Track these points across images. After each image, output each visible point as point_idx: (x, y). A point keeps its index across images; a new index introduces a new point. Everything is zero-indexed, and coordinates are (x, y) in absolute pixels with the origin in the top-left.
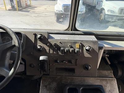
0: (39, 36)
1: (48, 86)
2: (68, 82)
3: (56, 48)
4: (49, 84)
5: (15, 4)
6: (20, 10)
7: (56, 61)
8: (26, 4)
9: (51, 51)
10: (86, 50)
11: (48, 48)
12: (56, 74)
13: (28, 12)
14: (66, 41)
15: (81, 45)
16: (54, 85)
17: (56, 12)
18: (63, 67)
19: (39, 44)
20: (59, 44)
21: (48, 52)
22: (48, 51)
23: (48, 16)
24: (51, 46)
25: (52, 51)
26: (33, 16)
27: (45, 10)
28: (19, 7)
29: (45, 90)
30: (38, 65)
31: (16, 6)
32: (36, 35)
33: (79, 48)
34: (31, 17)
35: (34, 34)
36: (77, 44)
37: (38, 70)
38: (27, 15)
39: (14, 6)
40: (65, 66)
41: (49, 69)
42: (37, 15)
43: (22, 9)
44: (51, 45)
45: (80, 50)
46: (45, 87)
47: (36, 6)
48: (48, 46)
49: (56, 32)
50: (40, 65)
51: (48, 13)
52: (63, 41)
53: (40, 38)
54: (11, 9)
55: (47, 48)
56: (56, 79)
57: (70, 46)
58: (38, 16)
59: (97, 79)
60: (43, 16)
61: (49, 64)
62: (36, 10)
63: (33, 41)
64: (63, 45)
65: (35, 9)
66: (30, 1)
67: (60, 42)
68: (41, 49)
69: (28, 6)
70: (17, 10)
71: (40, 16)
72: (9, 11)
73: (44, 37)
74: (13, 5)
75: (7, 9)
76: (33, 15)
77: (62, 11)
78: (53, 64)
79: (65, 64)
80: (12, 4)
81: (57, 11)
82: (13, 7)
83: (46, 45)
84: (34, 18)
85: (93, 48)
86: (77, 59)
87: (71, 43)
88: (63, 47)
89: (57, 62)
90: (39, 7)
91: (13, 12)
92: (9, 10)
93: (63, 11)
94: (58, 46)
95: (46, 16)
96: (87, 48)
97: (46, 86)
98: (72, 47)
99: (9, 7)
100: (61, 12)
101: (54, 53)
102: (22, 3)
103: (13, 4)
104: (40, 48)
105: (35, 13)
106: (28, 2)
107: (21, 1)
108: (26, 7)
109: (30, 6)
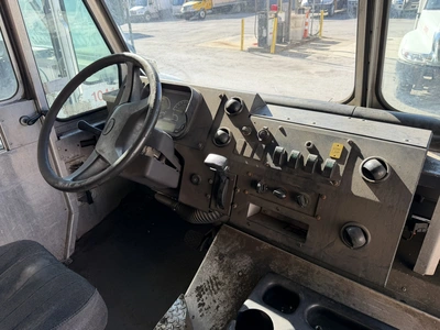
3: (265, 142)
5: (270, 31)
6: (279, 52)
8: (306, 31)
10: (364, 170)
11: (244, 140)
12: (248, 224)
13: (303, 56)
14: (300, 127)
15: (349, 148)
16: (244, 263)
20: (276, 133)
21: (240, 151)
22: (239, 148)
24: (251, 135)
25: (251, 150)
28: (279, 40)
29: (215, 265)
30: (208, 180)
32: (224, 99)
33: (340, 161)
34: (308, 73)
35: (221, 96)
36: (335, 144)
37: (206, 195)
38: (297, 68)
39: (265, 39)
40: (277, 208)
41: (233, 204)
42: (328, 69)
43: (286, 49)
44: (254, 131)
45: (342, 168)
46: (217, 258)
47: (336, 38)
48: (245, 134)
50: (211, 181)
53: (231, 109)
54: (256, 46)
55: (240, 140)
56: (257, 248)
57: (309, 144)
58: (332, 71)
59: (407, 310)
61: (235, 189)
62: (334, 51)
63: (214, 115)
64: (286, 139)
65: (332, 47)
66: (321, 24)
68: (224, 139)
69: (309, 39)
70: (272, 50)
71: (339, 74)
72: (249, 55)
73: (244, 107)
74: (264, 35)
75: (245, 48)
76: (315, 68)
78: (244, 191)
80: (260, 32)
81: (406, 55)
82: (263, 41)
84: (317, 77)
85: (397, 170)
86: (320, 196)
87: (316, 136)
88: (285, 145)
89: (255, 187)
90: (347, 43)
91: (257, 56)
92: (251, 50)
93: (435, 56)
94: (273, 138)
96: (369, 165)
97: (221, 257)
98: (313, 150)
100: (424, 61)
101: (256, 157)
102: (291, 30)
103: (264, 31)
104: (222, 135)
105: (327, 61)
106: (314, 27)
107: (292, 24)
108: (302, 43)
109: (316, 39)
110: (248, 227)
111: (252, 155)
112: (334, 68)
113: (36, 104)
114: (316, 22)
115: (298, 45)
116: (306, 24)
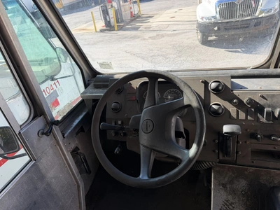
0: (213, 85)
1: (228, 186)
2: (276, 182)
4: (231, 182)
5: (111, 16)
6: (120, 28)
7: (253, 136)
8: (131, 12)
9: (242, 115)
11: (235, 108)
12: (253, 162)
13: (136, 29)
14: (275, 93)
16: (242, 184)
17: (200, 20)
18: (270, 148)
19: (215, 102)
20: (258, 99)
21: (235, 117)
22: (234, 114)
23: (179, 34)
24: (240, 105)
25: (244, 115)
26: (147, 37)
27: (172, 19)
28: (118, 22)
29: (222, 192)
30: (214, 141)
31: (113, 21)
32: (206, 84)
34: (144, 39)
35: (202, 82)
37: (214, 151)
38: (135, 37)
39: (109, 22)
40: (274, 148)
41: (237, 152)
42: (154, 34)
43: (123, 26)
46: (221, 187)
47: (150, 14)
48: (234, 105)
49: (240, 72)
50: (217, 141)
51: (180, 26)
52: (268, 93)
54: (105, 28)
55: (232, 110)
56: (246, 172)
58: (158, 35)
60: (168, 35)
61: (238, 142)
62: (153, 23)
64: (268, 102)
65: (151, 20)
66: (139, 7)
67: (262, 97)
68: (220, 111)
69: (135, 18)
70: (116, 28)
71: (163, 36)
72: (102, 34)
73: (225, 86)
74: (108, 20)
75: (98, 30)
76: (147, 35)
77: (215, 17)
78: (246, 142)
79: (274, 143)
80: (105, 19)
81: (202, 18)
83: (230, 101)
84: (151, 40)
88: (269, 106)
89: (256, 138)
90: (158, 16)
91: (108, 34)
92: (102, 31)
93: (218, 16)
94: (258, 103)
95: (176, 35)
97: (224, 186)
99: (101, 24)
100: (213, 20)
101: (249, 118)
102: (123, 13)
103: (107, 17)
104: (218, 108)
105: (151, 29)
106: (135, 9)
107: (123, 10)
108: (132, 20)
109: (139, 17)
110: (252, 164)
111: (246, 117)
112: (158, 33)
113: (46, 118)
114: (136, 6)
115: (130, 22)
116: (131, 8)
